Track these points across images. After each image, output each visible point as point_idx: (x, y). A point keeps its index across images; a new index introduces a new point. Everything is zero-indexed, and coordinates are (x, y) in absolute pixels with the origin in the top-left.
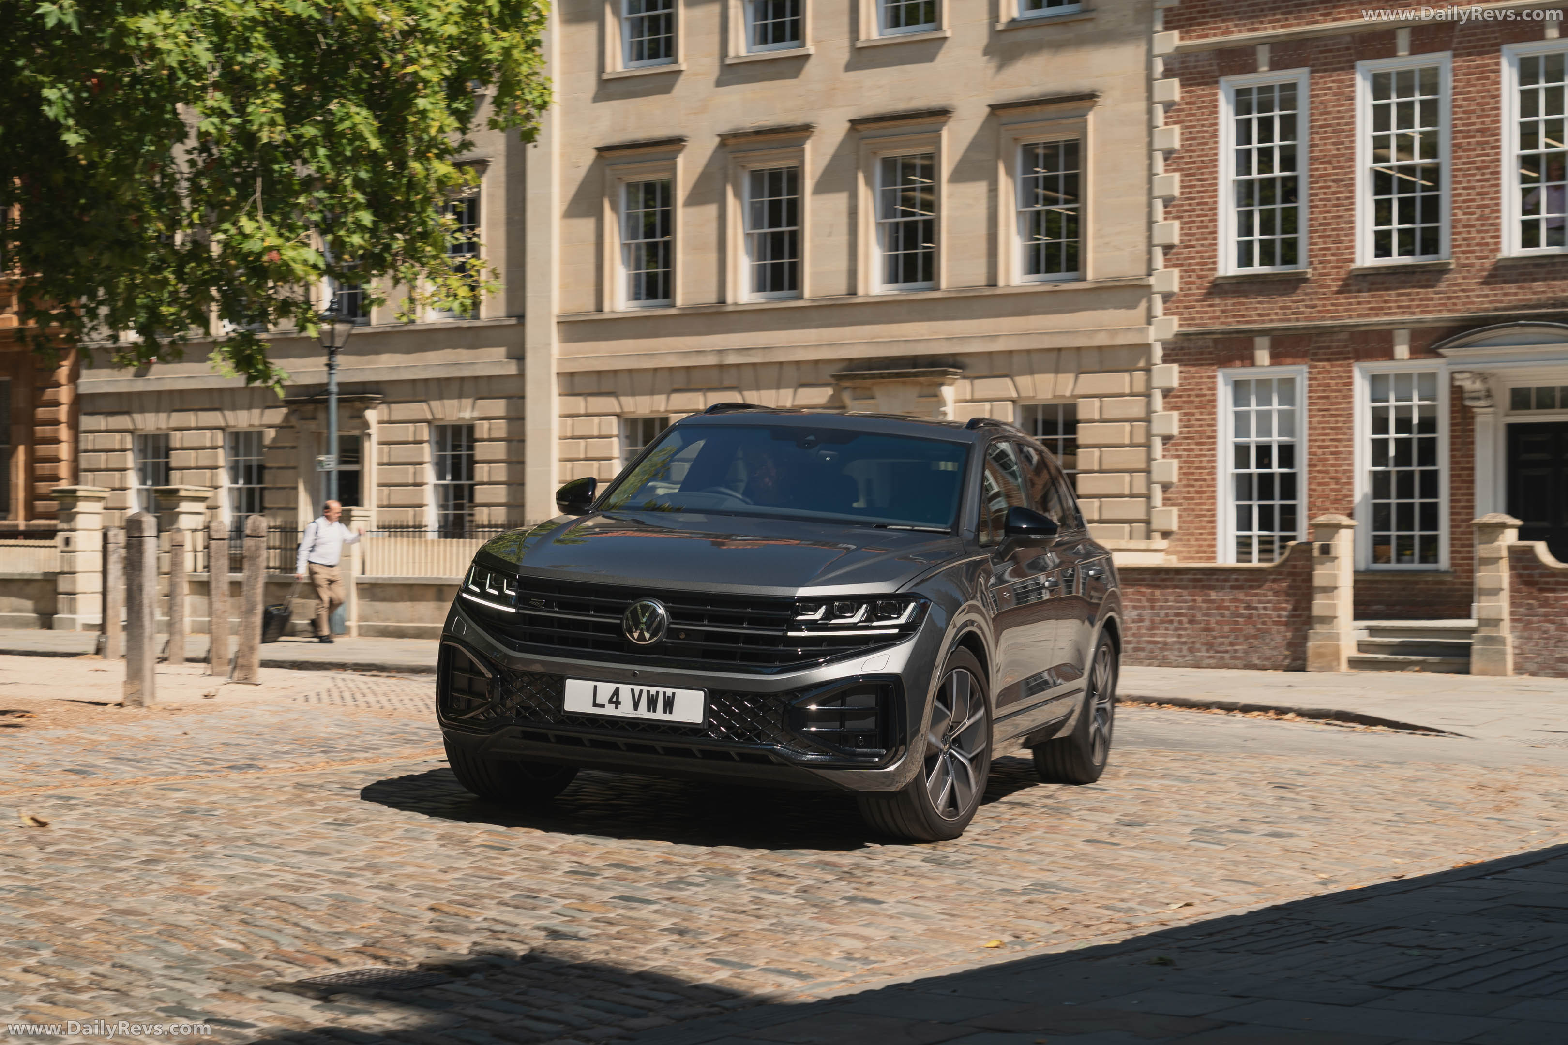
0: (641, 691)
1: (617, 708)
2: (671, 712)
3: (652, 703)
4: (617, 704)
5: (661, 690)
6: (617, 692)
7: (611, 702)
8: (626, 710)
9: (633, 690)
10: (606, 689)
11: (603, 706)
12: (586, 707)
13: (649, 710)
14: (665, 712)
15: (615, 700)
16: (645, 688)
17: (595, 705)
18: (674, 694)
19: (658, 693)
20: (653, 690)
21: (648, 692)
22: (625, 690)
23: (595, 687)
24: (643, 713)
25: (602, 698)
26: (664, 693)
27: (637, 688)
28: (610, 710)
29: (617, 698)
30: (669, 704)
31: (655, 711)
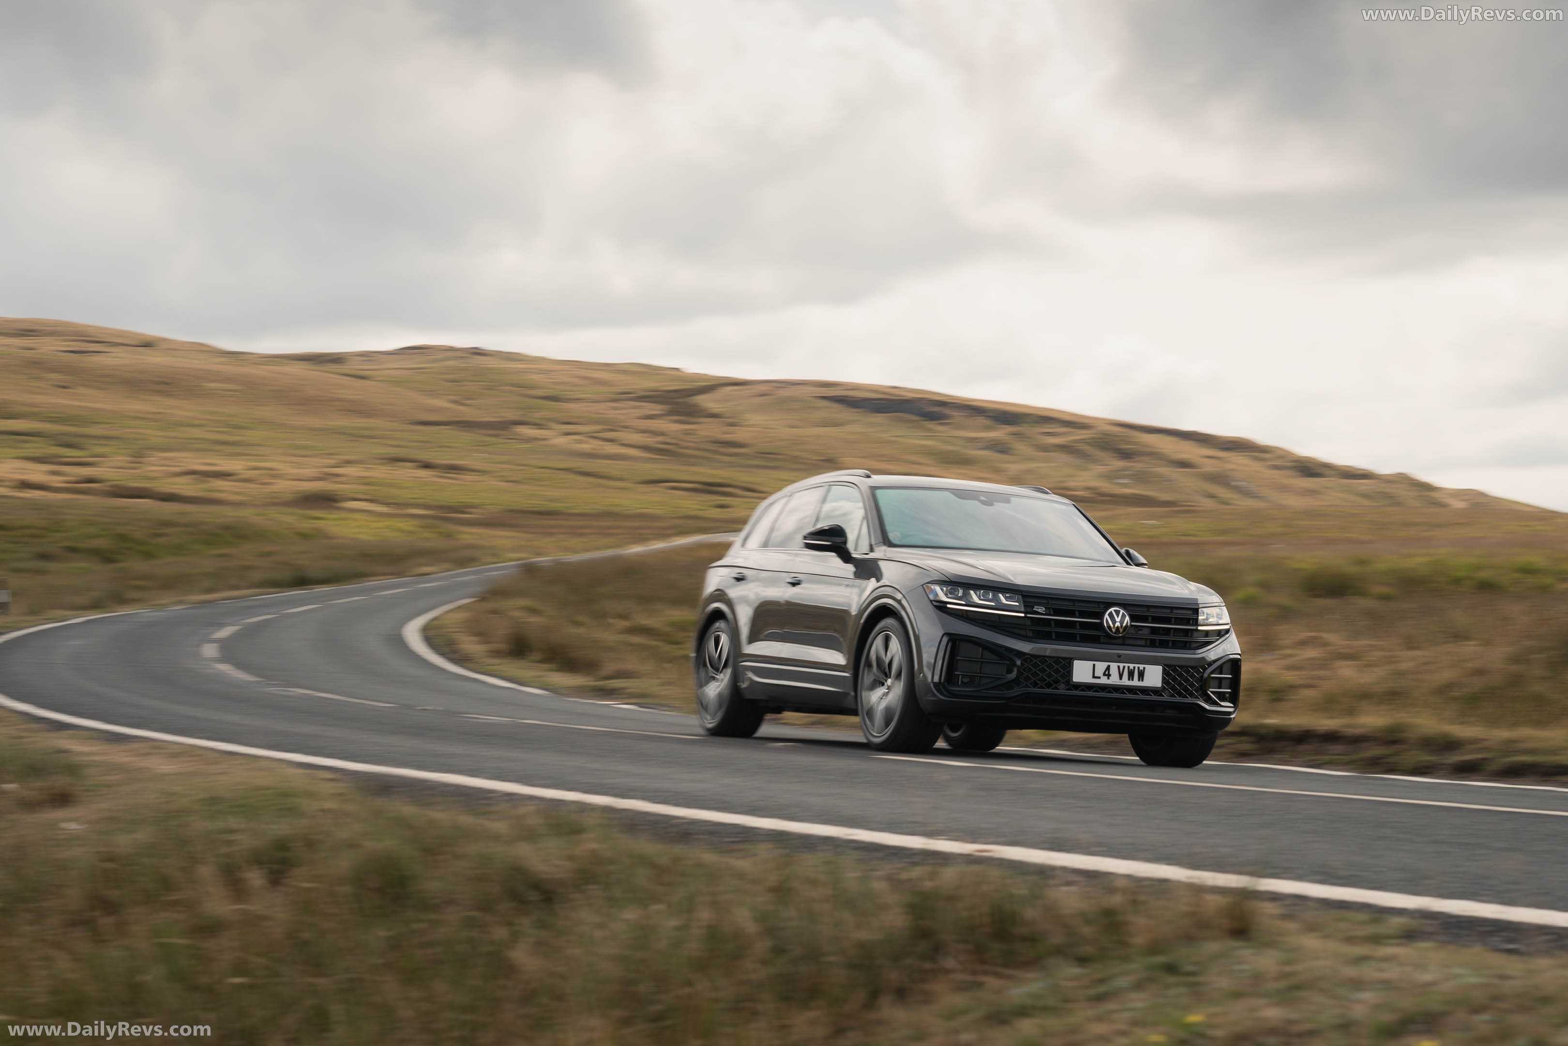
0: (1124, 667)
1: (1108, 678)
2: (1142, 681)
3: (1131, 675)
4: (1109, 676)
5: (1137, 666)
6: (1108, 668)
7: (1104, 674)
8: (1114, 680)
9: (1119, 667)
10: (1101, 666)
11: (1099, 678)
12: (1088, 679)
13: (1129, 680)
14: (1139, 680)
15: (1107, 674)
16: (1127, 665)
17: (1094, 677)
18: (1144, 668)
19: (1134, 667)
20: (1132, 666)
21: (1129, 667)
22: (1114, 666)
23: (1094, 665)
24: (1125, 681)
25: (1099, 671)
26: (1139, 668)
27: (1121, 665)
28: (1104, 680)
29: (1109, 672)
30: (1141, 675)
31: (1133, 680)
